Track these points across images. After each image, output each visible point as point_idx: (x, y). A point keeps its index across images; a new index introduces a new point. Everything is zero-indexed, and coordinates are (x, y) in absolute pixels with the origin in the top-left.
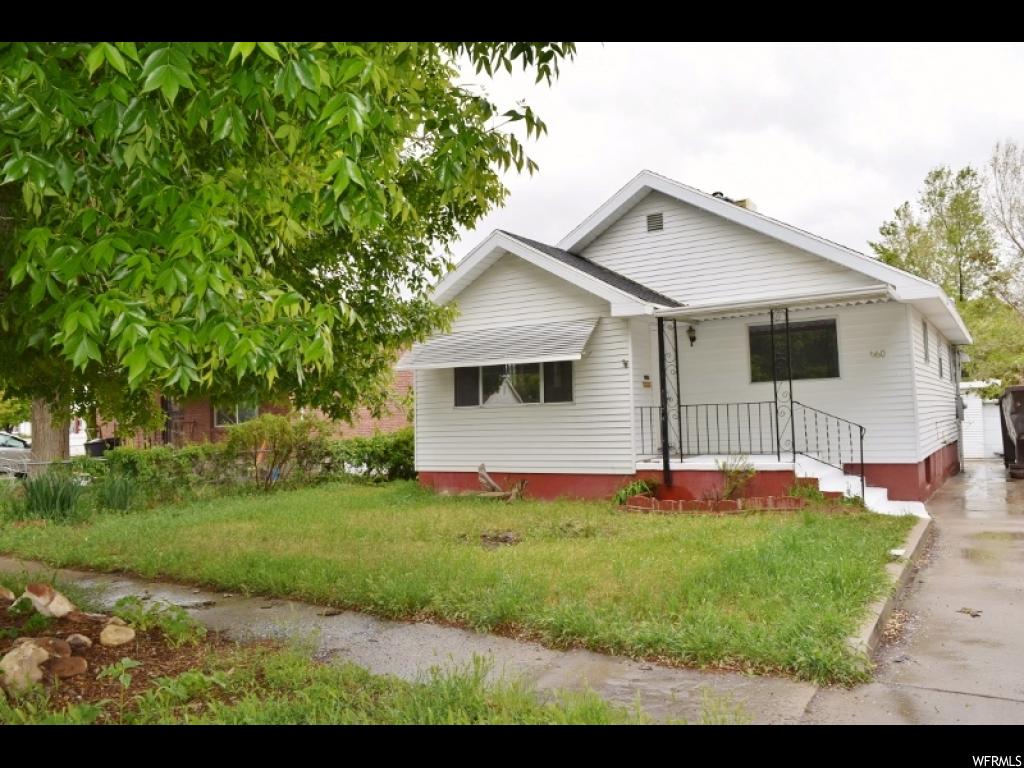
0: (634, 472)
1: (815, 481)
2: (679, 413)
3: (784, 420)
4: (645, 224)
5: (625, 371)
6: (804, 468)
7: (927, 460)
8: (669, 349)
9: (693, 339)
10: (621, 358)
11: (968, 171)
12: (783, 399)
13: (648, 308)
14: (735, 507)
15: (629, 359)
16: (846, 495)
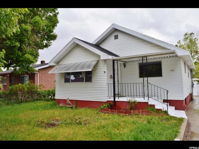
0: (106, 101)
1: (154, 106)
2: (118, 85)
3: (146, 88)
4: (114, 37)
5: (105, 74)
6: (151, 102)
7: (186, 99)
8: (116, 68)
9: (125, 66)
10: (103, 71)
11: (192, 33)
12: (146, 82)
13: (110, 57)
14: (131, 112)
15: (106, 71)
16: (162, 110)
